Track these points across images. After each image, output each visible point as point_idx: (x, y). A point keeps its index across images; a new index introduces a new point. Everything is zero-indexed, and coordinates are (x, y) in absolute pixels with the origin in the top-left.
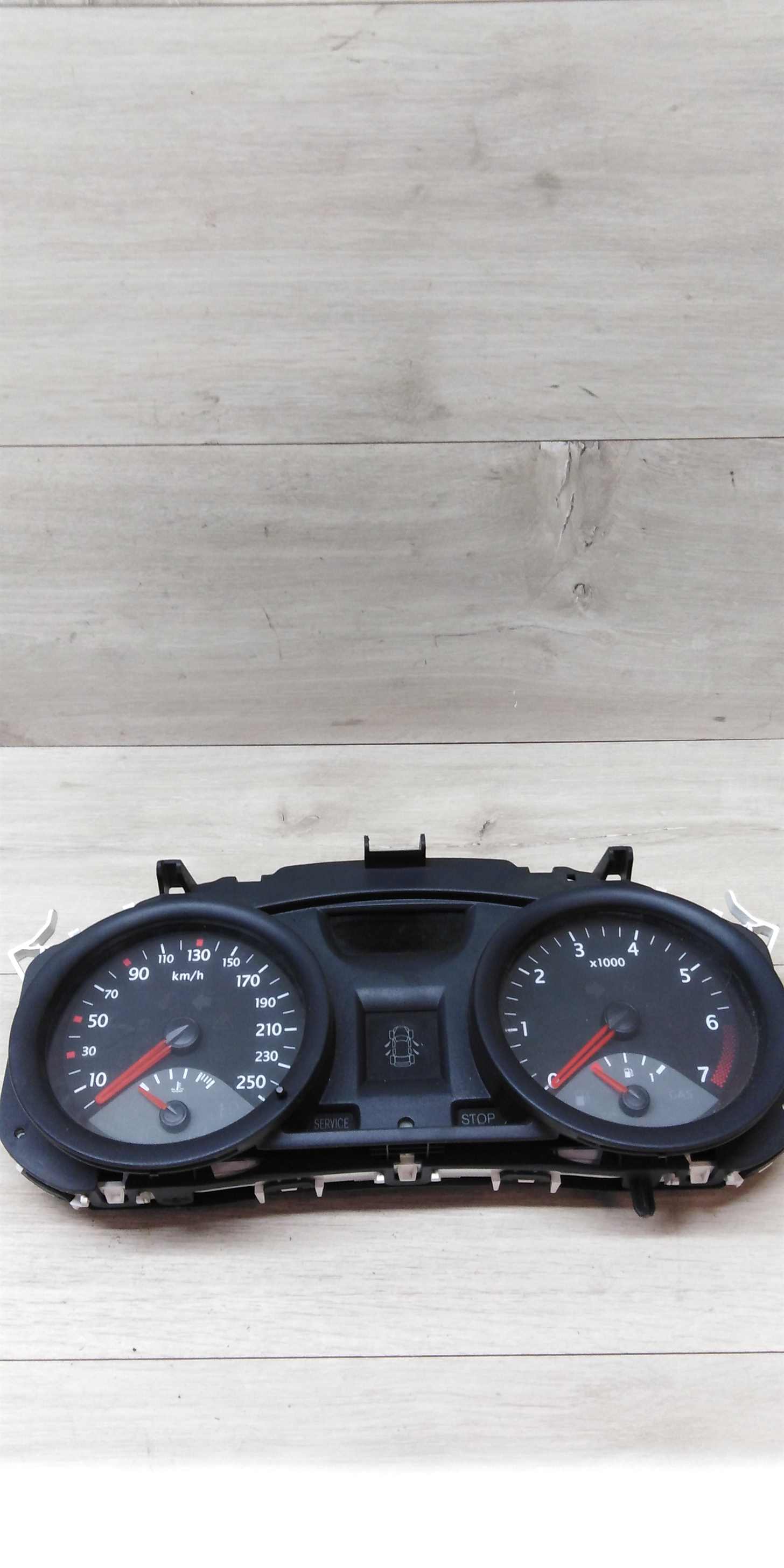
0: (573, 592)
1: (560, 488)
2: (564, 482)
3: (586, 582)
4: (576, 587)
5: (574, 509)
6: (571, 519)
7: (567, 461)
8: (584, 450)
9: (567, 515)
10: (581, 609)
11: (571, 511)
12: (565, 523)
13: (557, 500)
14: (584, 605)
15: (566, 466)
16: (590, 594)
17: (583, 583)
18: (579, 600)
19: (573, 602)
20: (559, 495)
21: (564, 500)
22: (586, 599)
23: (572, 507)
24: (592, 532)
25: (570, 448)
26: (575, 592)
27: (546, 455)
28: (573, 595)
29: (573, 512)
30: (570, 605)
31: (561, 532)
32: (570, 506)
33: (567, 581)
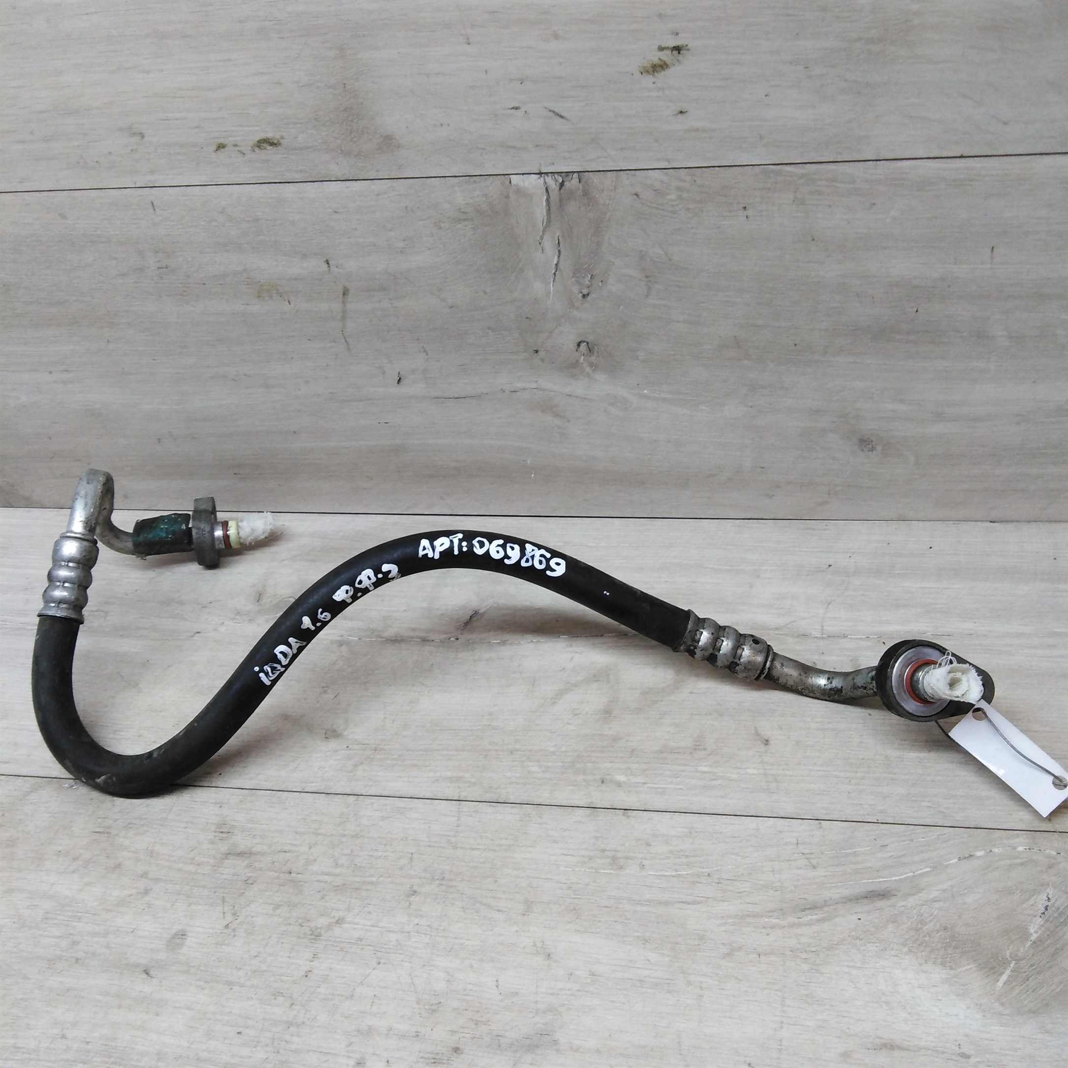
0: (577, 350)
1: (542, 229)
2: (545, 224)
3: (590, 338)
4: (579, 345)
5: (562, 254)
6: (561, 266)
7: (545, 197)
8: (562, 185)
9: (555, 262)
10: (588, 369)
11: (559, 257)
12: (553, 272)
13: (540, 243)
14: (591, 365)
15: (544, 203)
16: (595, 353)
17: (586, 340)
18: (584, 360)
19: (577, 361)
20: (542, 238)
21: (549, 244)
22: (593, 359)
23: (559, 251)
24: (587, 282)
25: (545, 182)
26: (578, 349)
27: (519, 191)
28: (577, 354)
29: (562, 257)
30: (575, 365)
31: (552, 281)
32: (557, 251)
33: (566, 338)
